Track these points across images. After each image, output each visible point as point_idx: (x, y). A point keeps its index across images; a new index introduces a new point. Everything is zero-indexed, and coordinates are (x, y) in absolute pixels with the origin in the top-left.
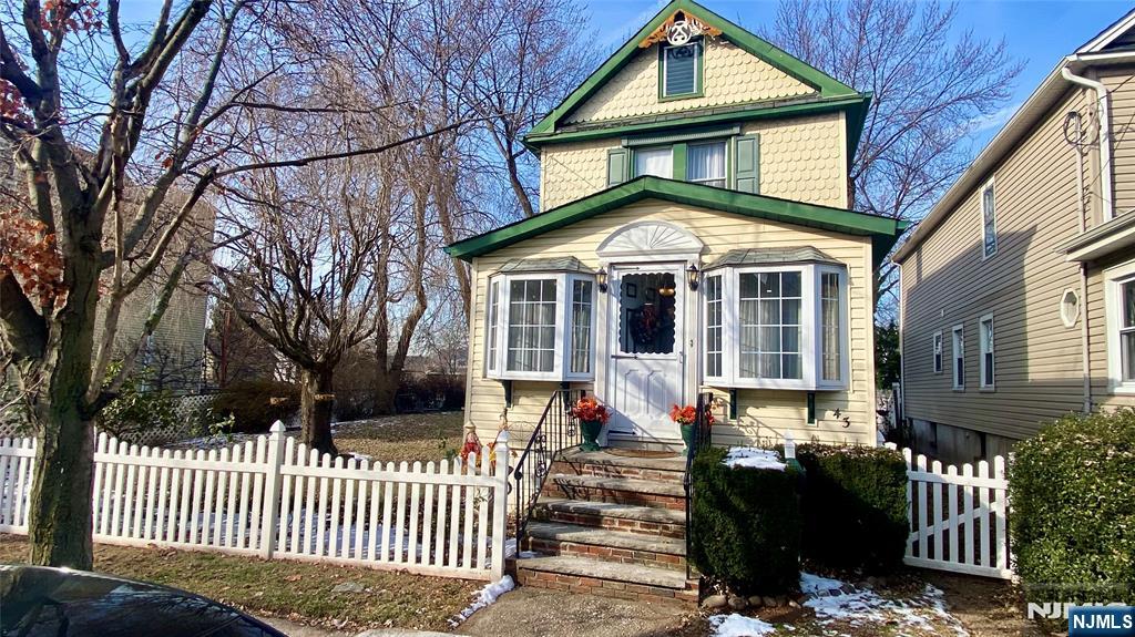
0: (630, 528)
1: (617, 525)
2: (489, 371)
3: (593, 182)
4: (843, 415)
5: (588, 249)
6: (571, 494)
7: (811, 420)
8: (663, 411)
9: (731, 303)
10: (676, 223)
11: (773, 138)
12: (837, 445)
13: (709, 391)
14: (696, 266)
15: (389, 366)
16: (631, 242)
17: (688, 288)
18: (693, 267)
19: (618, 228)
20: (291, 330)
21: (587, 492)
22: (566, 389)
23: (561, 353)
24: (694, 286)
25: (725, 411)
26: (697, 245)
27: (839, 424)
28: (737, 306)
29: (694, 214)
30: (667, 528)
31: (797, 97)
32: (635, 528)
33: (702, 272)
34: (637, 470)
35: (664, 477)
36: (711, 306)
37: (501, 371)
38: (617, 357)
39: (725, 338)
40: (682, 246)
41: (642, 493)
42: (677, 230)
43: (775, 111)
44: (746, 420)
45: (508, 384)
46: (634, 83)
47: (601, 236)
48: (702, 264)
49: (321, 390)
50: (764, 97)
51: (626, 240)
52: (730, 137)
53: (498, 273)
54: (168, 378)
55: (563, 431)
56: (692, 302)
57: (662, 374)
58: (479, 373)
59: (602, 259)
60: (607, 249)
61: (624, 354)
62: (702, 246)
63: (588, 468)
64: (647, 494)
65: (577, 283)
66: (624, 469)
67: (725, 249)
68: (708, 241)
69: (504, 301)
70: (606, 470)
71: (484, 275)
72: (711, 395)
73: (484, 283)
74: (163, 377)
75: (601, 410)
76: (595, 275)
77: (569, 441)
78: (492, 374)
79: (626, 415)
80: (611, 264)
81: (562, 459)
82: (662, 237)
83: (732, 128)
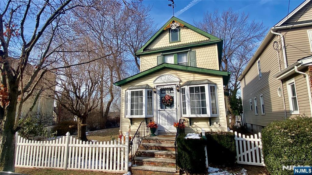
0: (162, 157)
1: (159, 156)
2: (126, 116)
3: (154, 64)
4: (218, 123)
5: (151, 82)
6: (147, 148)
7: (210, 125)
8: (172, 125)
9: (188, 95)
10: (173, 75)
11: (199, 52)
12: (216, 131)
13: (183, 118)
14: (179, 86)
15: (104, 115)
16: (162, 80)
17: (177, 91)
18: (178, 86)
19: (158, 76)
20: (75, 107)
21: (151, 148)
22: (146, 119)
23: (145, 110)
24: (178, 91)
25: (188, 124)
26: (178, 80)
27: (218, 126)
28: (189, 96)
29: (178, 72)
30: (172, 156)
31: (204, 41)
32: (164, 157)
33: (180, 87)
34: (165, 141)
35: (172, 142)
36: (183, 96)
37: (129, 116)
38: (159, 110)
39: (187, 104)
40: (175, 80)
41: (165, 147)
42: (173, 76)
43: (199, 44)
44: (194, 126)
45: (131, 119)
46: (163, 39)
47: (154, 79)
48: (180, 85)
49: (83, 123)
50: (196, 41)
51: (160, 79)
52: (188, 51)
53: (128, 89)
54: (43, 121)
55: (145, 131)
56: (178, 95)
57: (171, 114)
58: (124, 116)
59: (155, 85)
60: (156, 82)
61: (161, 109)
62: (180, 80)
63: (152, 141)
64: (167, 147)
65: (148, 91)
66: (161, 141)
67: (185, 81)
68: (182, 79)
69: (129, 97)
70: (156, 141)
71: (124, 90)
72: (184, 119)
73: (124, 92)
74: (41, 121)
75: (156, 125)
76: (153, 89)
77: (147, 134)
78: (127, 116)
79: (162, 126)
80: (157, 86)
81: (145, 139)
82: (170, 78)
83: (188, 49)
